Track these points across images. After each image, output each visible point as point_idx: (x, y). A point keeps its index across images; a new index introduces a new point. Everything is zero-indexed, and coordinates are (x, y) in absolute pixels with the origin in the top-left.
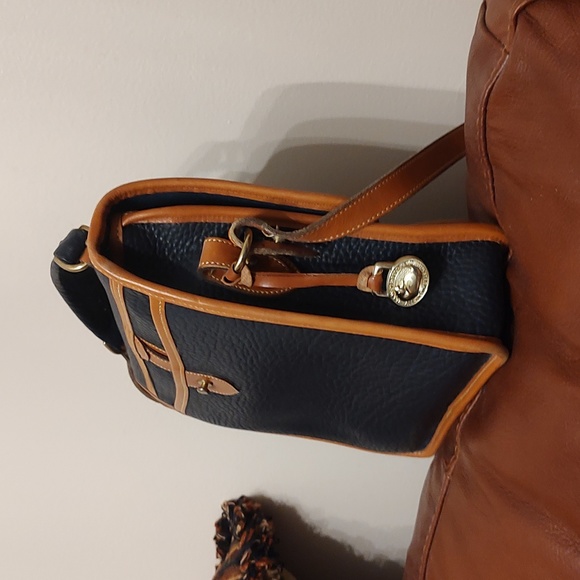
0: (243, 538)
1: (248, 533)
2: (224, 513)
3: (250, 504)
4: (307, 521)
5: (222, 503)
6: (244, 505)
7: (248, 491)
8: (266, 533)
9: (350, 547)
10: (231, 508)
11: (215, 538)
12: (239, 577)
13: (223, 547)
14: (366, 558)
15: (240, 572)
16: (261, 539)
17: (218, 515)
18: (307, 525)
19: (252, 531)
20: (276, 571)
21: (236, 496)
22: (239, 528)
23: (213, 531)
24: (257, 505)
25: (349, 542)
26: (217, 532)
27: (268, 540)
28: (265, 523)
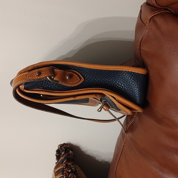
0: (64, 156)
1: (66, 155)
2: (59, 148)
3: (66, 146)
4: (82, 150)
5: (58, 145)
6: (65, 146)
7: (66, 142)
8: (71, 155)
9: (95, 157)
10: (61, 147)
11: (56, 155)
12: (63, 167)
13: (58, 157)
14: (99, 161)
15: (63, 166)
16: (69, 156)
17: (57, 148)
18: (82, 151)
19: (67, 154)
20: (74, 166)
21: (62, 143)
22: (63, 153)
23: (55, 153)
24: (68, 146)
25: (94, 156)
26: (57, 153)
27: (71, 157)
28: (71, 152)
